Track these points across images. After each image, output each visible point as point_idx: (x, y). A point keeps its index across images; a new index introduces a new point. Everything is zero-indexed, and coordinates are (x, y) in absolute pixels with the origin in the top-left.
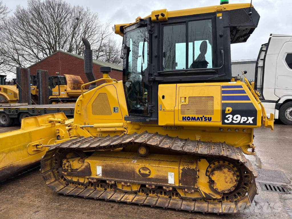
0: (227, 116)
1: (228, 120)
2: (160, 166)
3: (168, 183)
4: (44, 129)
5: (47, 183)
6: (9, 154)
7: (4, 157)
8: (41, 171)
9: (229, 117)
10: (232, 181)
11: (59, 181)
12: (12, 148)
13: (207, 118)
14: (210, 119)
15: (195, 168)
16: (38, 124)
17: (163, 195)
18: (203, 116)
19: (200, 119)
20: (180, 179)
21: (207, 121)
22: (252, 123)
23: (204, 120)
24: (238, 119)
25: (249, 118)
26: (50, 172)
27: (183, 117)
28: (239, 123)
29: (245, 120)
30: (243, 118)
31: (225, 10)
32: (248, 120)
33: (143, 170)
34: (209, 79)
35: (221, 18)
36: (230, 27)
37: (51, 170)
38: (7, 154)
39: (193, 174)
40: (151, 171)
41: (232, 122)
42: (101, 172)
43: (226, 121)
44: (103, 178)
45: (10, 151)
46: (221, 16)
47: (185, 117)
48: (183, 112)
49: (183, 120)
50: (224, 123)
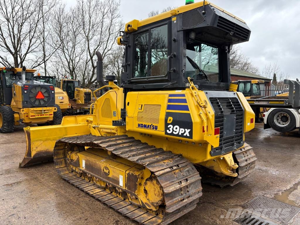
0: (169, 126)
1: (170, 130)
2: (115, 168)
3: (119, 185)
4: (80, 126)
5: (56, 167)
6: (46, 142)
7: (42, 144)
8: (54, 157)
9: (170, 127)
10: (160, 195)
11: (68, 168)
12: (48, 138)
13: (154, 127)
14: (156, 128)
15: (138, 175)
16: (76, 122)
17: (120, 196)
18: (152, 125)
19: (150, 127)
20: (126, 183)
21: (155, 129)
22: (189, 136)
23: (152, 129)
24: (178, 130)
25: (186, 130)
26: (62, 160)
27: (138, 124)
28: (178, 135)
29: (183, 132)
30: (181, 129)
31: (178, 13)
32: (185, 132)
33: (106, 169)
34: (164, 86)
35: (175, 22)
36: (183, 30)
37: (64, 158)
38: (44, 141)
39: (134, 181)
40: (110, 171)
41: (172, 132)
42: (85, 166)
43: (168, 131)
44: (85, 171)
45: (46, 140)
46: (175, 20)
47: (140, 124)
48: (139, 119)
49: (138, 127)
50: (166, 133)
